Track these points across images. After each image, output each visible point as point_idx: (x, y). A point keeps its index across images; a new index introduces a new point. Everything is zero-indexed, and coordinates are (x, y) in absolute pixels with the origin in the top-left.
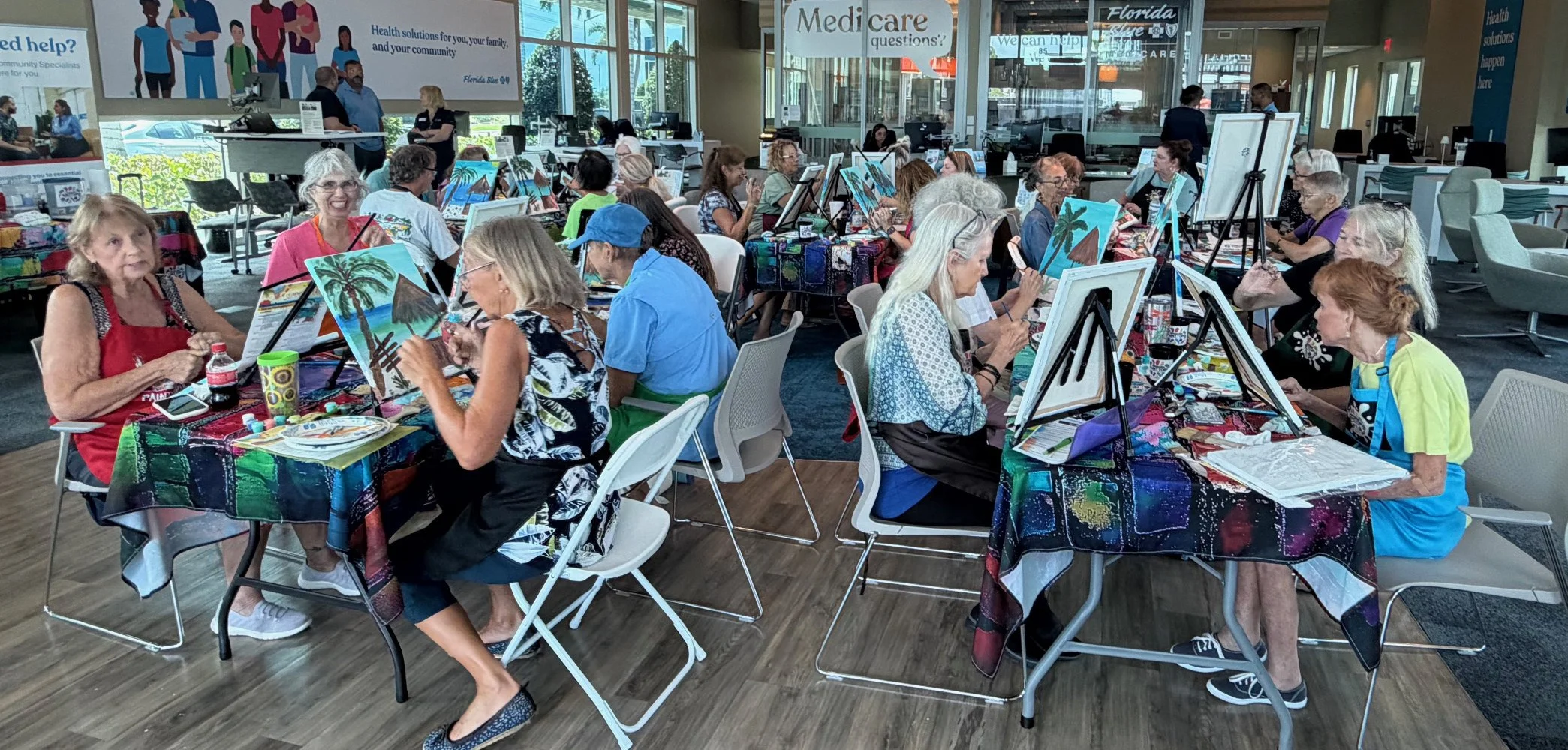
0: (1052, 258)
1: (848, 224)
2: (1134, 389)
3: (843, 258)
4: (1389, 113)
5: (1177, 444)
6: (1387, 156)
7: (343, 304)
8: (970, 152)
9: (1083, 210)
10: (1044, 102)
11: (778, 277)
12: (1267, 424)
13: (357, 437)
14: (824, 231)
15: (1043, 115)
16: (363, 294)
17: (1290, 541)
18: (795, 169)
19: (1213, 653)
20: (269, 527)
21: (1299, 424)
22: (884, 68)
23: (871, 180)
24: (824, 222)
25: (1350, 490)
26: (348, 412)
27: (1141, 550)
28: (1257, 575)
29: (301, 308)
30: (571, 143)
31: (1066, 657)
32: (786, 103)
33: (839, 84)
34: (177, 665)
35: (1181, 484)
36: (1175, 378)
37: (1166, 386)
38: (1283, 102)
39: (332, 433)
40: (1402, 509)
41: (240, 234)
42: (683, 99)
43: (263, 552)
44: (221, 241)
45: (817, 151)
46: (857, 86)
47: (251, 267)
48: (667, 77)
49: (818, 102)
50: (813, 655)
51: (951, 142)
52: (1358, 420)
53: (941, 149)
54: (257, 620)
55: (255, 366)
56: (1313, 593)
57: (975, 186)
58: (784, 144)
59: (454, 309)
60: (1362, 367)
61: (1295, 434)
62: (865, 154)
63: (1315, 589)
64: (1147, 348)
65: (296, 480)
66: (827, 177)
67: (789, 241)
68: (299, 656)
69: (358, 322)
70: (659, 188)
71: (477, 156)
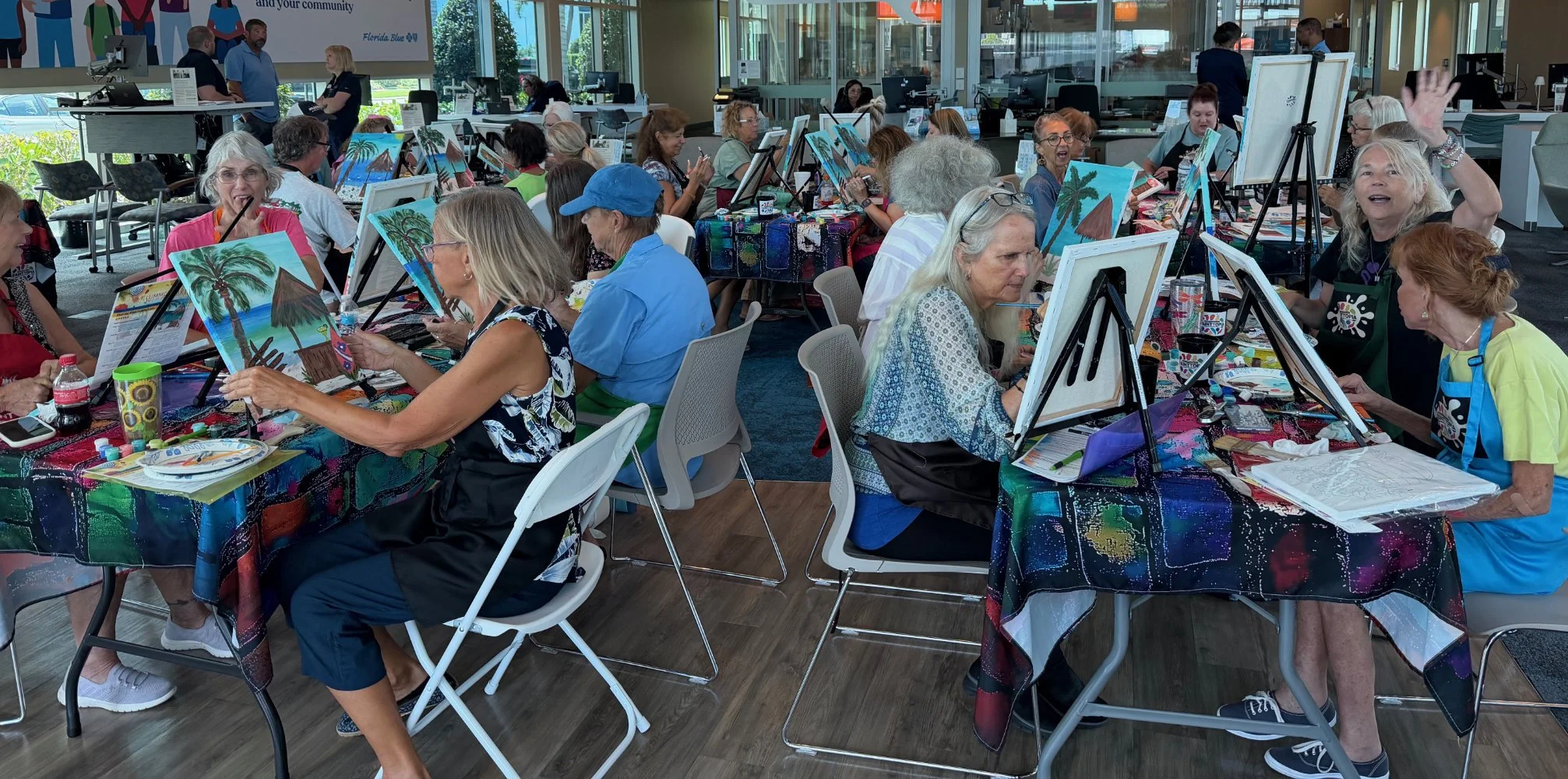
0: (1057, 233)
1: (816, 197)
2: (1161, 390)
3: (810, 238)
4: (1472, 52)
5: (1214, 456)
6: (1470, 102)
7: (213, 305)
8: (960, 110)
9: (1093, 175)
10: (1049, 49)
11: (735, 261)
12: (1325, 430)
13: (229, 464)
14: (788, 206)
15: (1049, 64)
16: (237, 293)
17: (1356, 575)
18: (754, 136)
19: (1270, 716)
20: (125, 576)
21: (1363, 429)
22: (858, 15)
23: (842, 146)
24: (788, 196)
25: (1428, 510)
26: (219, 435)
27: (1173, 589)
28: (1322, 617)
29: (165, 311)
30: (492, 110)
31: (1088, 723)
32: (744, 59)
33: (804, 34)
34: (19, 743)
35: (1221, 505)
36: (1211, 375)
37: (1200, 386)
38: (1338, 40)
39: (199, 460)
40: (1499, 534)
41: (100, 225)
42: (623, 56)
43: (118, 605)
44: (78, 233)
45: (779, 113)
46: (826, 37)
47: (112, 265)
48: (605, 31)
49: (782, 57)
50: (780, 724)
51: (937, 99)
52: (1448, 419)
53: (926, 107)
54: (112, 688)
55: (111, 381)
56: (1389, 639)
57: (962, 150)
58: (741, 106)
59: (347, 309)
60: (1452, 356)
61: (1359, 442)
62: (835, 115)
63: (1392, 633)
64: (1175, 339)
65: (158, 517)
66: (791, 144)
67: (747, 219)
68: (160, 732)
69: (231, 328)
70: (595, 160)
71: (379, 129)
